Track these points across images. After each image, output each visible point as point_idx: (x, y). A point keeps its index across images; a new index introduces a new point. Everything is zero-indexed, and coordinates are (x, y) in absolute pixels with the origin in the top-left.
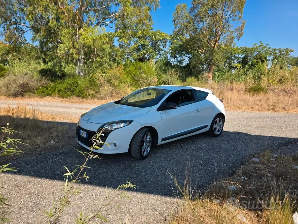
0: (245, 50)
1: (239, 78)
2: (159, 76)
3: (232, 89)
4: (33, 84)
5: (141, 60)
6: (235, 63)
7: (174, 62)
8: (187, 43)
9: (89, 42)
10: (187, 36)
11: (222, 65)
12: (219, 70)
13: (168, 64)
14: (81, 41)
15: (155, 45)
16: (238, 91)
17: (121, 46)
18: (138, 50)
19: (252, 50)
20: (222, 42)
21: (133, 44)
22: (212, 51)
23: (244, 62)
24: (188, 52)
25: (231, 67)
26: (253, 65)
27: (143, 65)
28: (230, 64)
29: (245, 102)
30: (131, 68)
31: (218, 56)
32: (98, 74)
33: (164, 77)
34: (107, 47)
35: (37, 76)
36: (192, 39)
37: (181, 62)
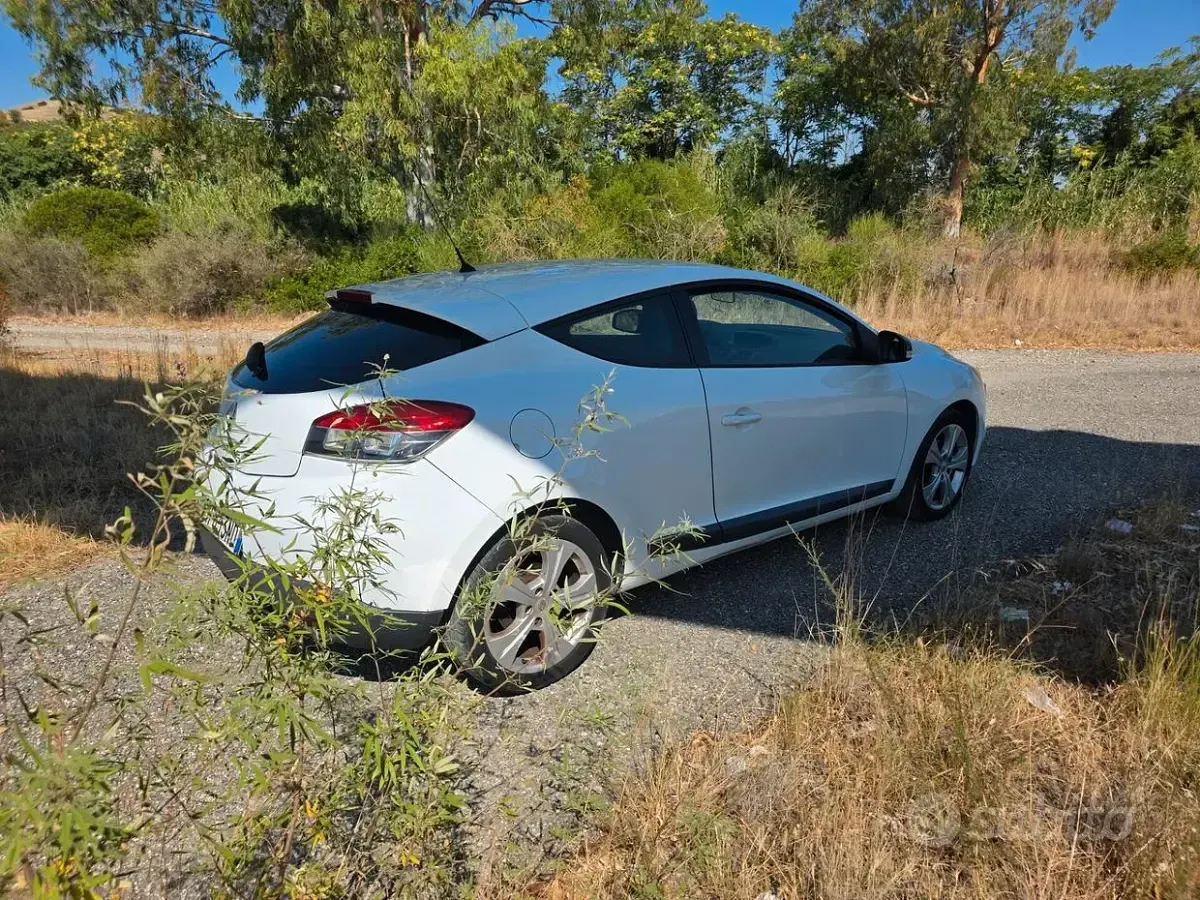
0: (1122, 83)
1: (1083, 211)
2: (731, 213)
3: (1048, 262)
4: (256, 265)
5: (658, 149)
6: (1072, 143)
7: (795, 151)
8: (856, 63)
9: (455, 88)
10: (856, 36)
11: (1009, 156)
12: (994, 179)
13: (770, 160)
14: (422, 86)
15: (713, 83)
16: (1077, 266)
17: (575, 96)
18: (644, 106)
19: (1156, 79)
20: (1013, 52)
21: (621, 82)
22: (967, 93)
23: (1113, 136)
24: (858, 108)
25: (1050, 162)
26: (1153, 150)
27: (667, 172)
28: (1047, 149)
29: (1104, 310)
30: (619, 187)
31: (993, 117)
32: (493, 216)
33: (756, 220)
34: (522, 102)
35: (265, 235)
36: (877, 44)
37: (826, 151)
